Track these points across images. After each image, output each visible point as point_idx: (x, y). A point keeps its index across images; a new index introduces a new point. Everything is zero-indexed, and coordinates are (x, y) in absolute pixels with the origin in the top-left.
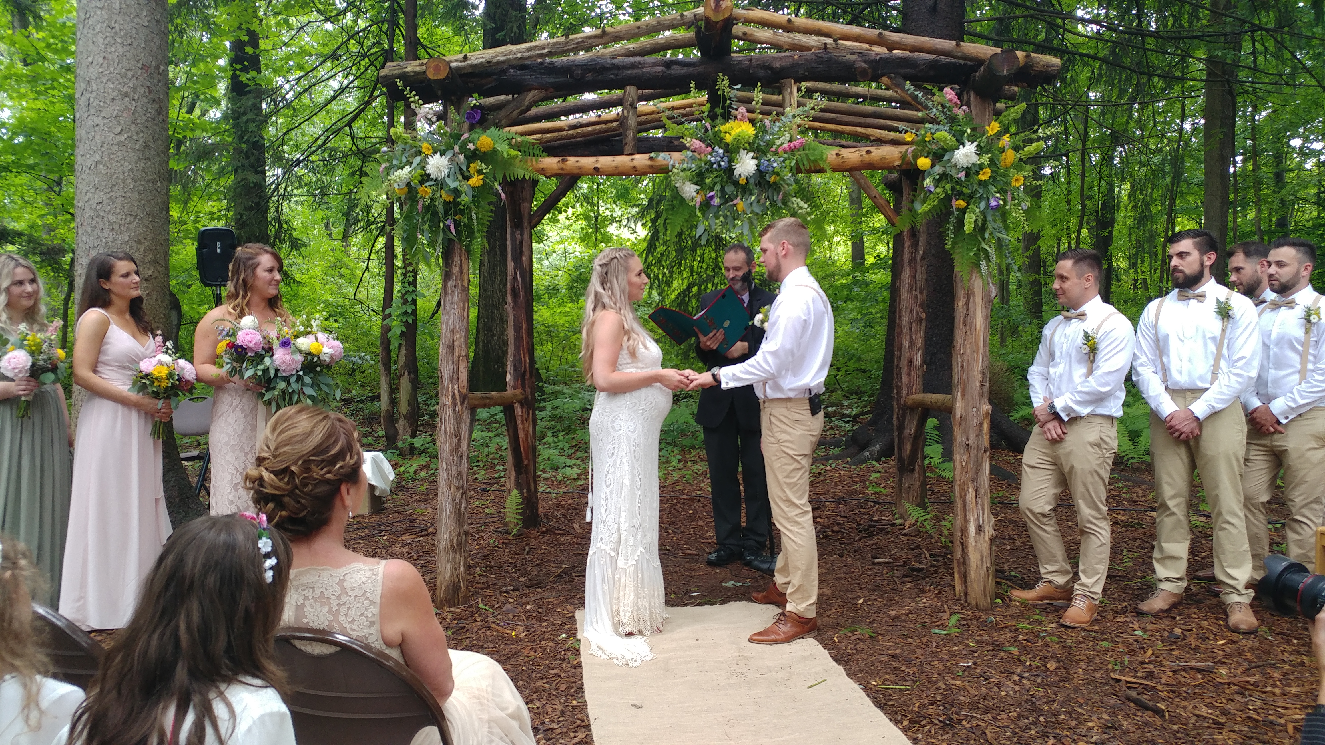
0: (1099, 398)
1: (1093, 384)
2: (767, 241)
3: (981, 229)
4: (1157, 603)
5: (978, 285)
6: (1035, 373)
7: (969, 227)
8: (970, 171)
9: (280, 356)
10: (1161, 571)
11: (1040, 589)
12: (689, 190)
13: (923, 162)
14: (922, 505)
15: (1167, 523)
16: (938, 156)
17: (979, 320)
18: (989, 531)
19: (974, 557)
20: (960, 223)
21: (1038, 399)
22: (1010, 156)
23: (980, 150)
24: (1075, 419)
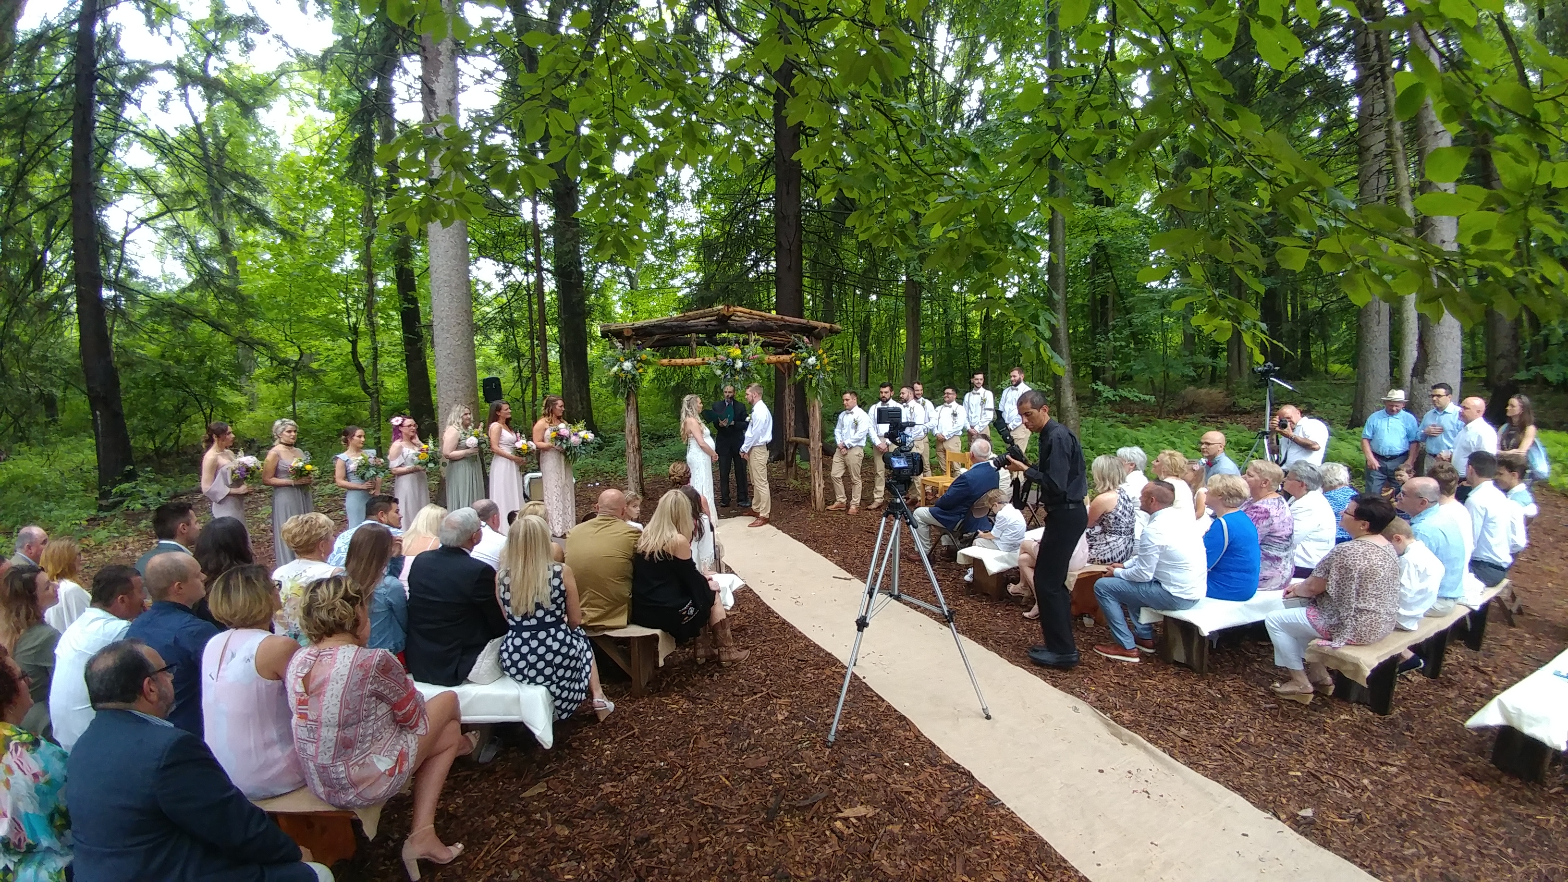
0: (859, 441)
1: (857, 436)
2: (748, 391)
3: (818, 385)
4: (874, 506)
5: (817, 403)
6: (837, 431)
7: (814, 385)
8: (814, 366)
9: (573, 439)
10: (876, 496)
11: (836, 503)
12: (719, 372)
13: (798, 363)
14: (796, 479)
15: (878, 479)
16: (803, 360)
17: (818, 415)
18: (823, 486)
19: (818, 495)
20: (811, 383)
21: (839, 442)
22: (826, 361)
23: (817, 359)
24: (851, 448)
